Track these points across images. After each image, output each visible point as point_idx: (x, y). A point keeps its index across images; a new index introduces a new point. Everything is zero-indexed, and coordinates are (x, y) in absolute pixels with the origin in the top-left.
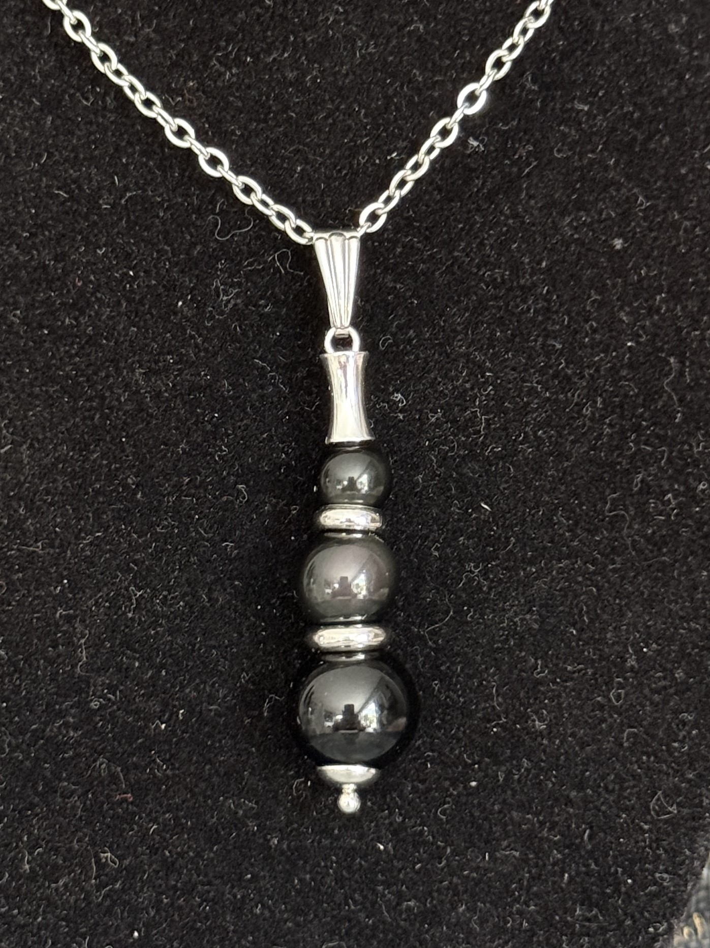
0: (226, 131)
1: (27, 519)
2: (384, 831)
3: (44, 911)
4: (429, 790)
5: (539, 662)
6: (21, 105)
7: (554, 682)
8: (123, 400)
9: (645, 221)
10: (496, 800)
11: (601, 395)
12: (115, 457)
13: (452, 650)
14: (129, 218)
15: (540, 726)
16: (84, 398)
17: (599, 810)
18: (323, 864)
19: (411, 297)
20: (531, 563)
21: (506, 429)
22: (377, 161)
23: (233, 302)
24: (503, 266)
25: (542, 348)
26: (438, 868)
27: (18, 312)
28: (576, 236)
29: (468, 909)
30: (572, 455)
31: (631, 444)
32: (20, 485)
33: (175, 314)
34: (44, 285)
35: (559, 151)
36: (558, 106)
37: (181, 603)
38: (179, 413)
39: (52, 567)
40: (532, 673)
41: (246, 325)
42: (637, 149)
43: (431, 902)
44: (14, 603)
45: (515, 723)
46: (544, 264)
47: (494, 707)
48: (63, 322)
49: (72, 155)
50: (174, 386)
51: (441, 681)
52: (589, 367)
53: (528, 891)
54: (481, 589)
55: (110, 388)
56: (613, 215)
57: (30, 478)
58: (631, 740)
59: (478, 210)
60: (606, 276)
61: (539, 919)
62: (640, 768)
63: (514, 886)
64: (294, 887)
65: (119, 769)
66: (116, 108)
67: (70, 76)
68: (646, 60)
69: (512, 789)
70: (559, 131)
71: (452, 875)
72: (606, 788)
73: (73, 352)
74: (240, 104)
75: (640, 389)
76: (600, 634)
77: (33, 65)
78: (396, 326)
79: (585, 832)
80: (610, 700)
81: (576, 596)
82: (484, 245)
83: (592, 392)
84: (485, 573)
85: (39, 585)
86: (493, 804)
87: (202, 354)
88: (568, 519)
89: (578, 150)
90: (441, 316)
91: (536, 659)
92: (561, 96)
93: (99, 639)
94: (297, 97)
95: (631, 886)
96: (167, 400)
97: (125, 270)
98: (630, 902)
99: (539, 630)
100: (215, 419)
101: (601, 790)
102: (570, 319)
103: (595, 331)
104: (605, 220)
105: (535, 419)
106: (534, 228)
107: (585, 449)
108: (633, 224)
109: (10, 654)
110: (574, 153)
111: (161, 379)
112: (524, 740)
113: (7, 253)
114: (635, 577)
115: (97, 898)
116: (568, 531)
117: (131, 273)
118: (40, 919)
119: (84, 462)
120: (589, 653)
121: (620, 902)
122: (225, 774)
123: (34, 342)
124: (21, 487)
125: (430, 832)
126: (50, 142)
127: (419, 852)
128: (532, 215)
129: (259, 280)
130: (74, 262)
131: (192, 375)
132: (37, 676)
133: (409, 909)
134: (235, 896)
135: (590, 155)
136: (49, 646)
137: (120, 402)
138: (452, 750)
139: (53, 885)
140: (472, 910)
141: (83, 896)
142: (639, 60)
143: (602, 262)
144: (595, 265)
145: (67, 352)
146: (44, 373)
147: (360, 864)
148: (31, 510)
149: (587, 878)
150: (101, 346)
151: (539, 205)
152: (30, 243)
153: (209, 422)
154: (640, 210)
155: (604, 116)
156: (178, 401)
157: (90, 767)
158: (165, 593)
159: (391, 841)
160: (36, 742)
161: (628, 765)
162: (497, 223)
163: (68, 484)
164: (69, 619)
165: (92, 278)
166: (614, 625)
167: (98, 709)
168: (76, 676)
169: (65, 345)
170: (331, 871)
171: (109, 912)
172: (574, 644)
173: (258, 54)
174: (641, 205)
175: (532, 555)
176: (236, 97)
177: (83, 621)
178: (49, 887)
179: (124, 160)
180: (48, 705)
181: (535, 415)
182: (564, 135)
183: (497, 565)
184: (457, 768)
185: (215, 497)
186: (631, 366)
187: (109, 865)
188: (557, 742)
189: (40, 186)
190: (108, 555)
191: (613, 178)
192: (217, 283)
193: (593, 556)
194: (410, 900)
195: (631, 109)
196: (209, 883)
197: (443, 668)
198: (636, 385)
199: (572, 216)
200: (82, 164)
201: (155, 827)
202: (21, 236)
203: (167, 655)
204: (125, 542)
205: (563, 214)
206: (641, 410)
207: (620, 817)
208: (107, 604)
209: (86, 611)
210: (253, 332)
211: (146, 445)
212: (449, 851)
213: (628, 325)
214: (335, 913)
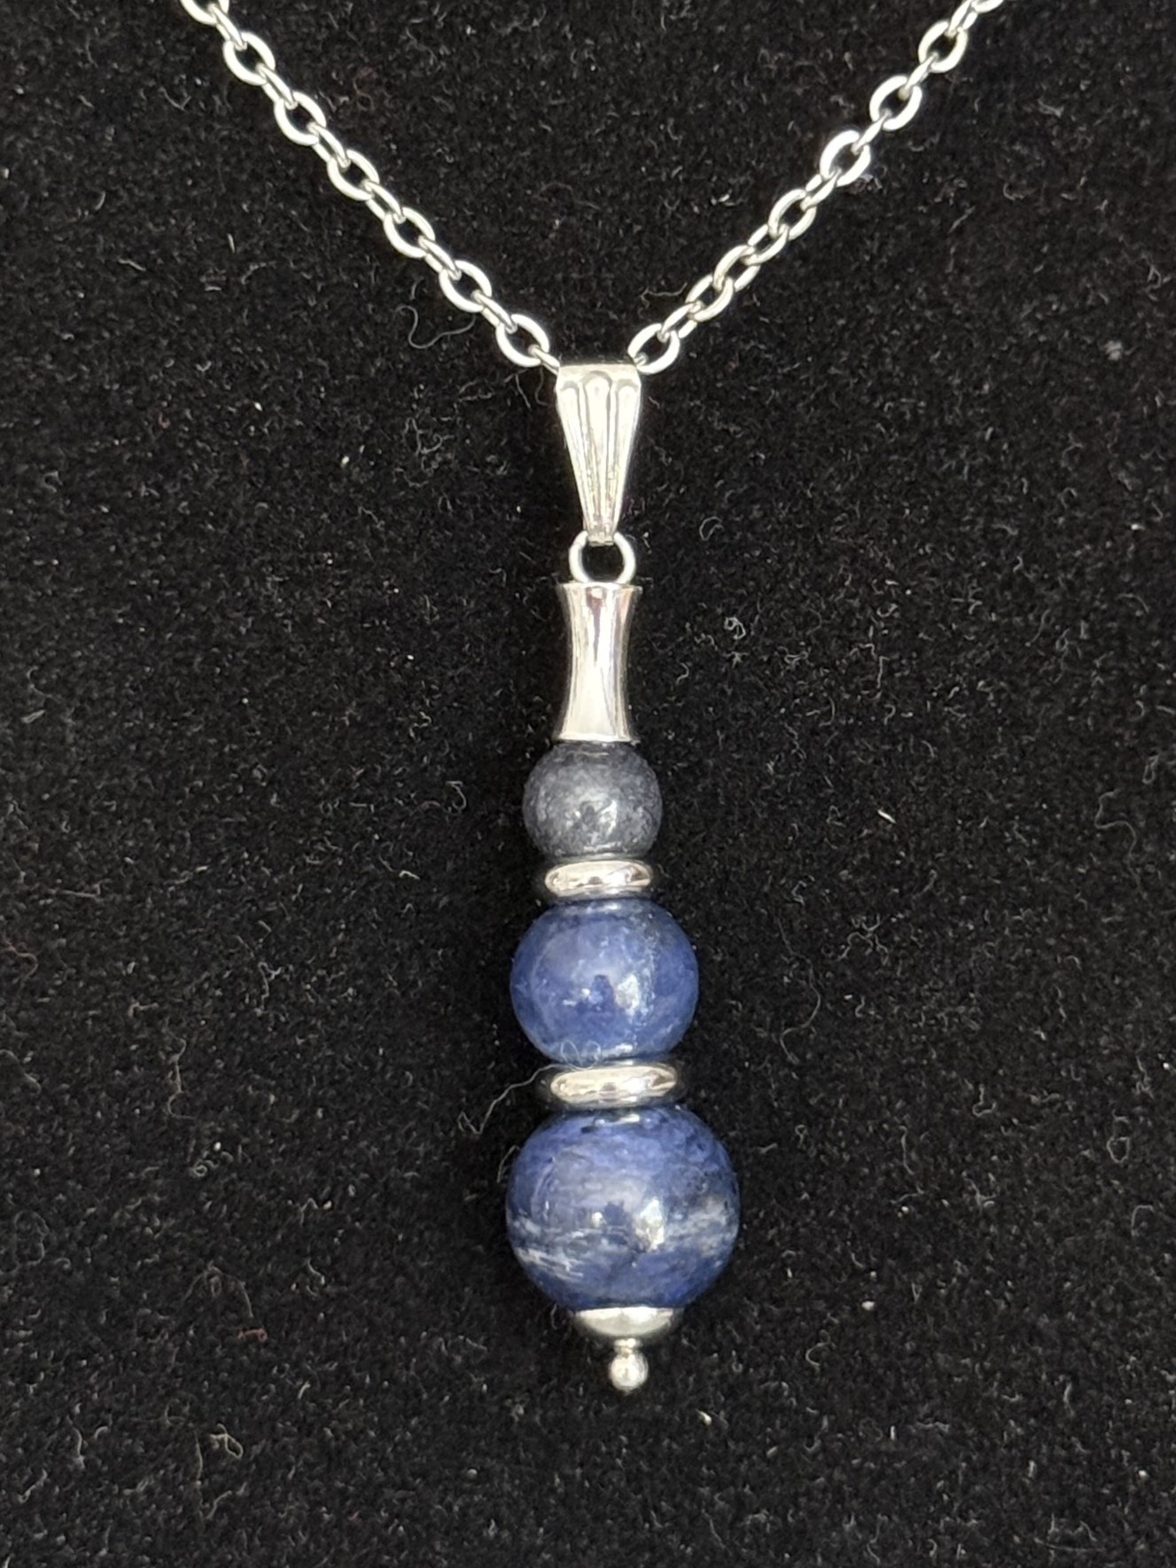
0: (429, 158)
1: (74, 841)
2: (711, 1389)
3: (111, 1539)
4: (789, 1317)
5: (982, 1090)
6: (58, 106)
7: (1009, 1125)
8: (243, 630)
9: (1160, 310)
10: (907, 1334)
11: (1086, 618)
12: (230, 732)
13: (829, 1069)
14: (253, 310)
15: (984, 1202)
16: (175, 626)
17: (1089, 1349)
18: (604, 1449)
19: (755, 447)
20: (966, 914)
21: (920, 679)
22: (696, 209)
23: (439, 459)
24: (914, 392)
25: (984, 537)
26: (804, 1452)
27: (55, 474)
28: (1042, 338)
29: (859, 1524)
30: (1036, 724)
31: (1139, 703)
32: (60, 780)
33: (337, 480)
34: (101, 426)
35: (1011, 188)
36: (1010, 108)
37: (351, 991)
38: (343, 654)
39: (119, 927)
40: (970, 1110)
41: (462, 499)
42: (1146, 183)
43: (796, 1512)
44: (51, 992)
45: (939, 1197)
46: (986, 387)
47: (902, 1171)
48: (136, 493)
49: (152, 196)
50: (334, 605)
51: (809, 1125)
52: (1064, 568)
53: (965, 1492)
54: (878, 961)
55: (221, 609)
56: (1106, 300)
57: (78, 768)
58: (1144, 1224)
59: (873, 292)
60: (1094, 407)
61: (986, 1542)
62: (1159, 1274)
63: (940, 1484)
64: (552, 1490)
65: (242, 1284)
66: (231, 116)
67: (147, 57)
68: (1159, 25)
69: (936, 1314)
70: (1013, 151)
71: (832, 1465)
72: (1100, 1310)
73: (154, 545)
74: (452, 109)
75: (1152, 605)
76: (1087, 1037)
77: (80, 37)
78: (730, 500)
79: (1064, 1388)
80: (1105, 1155)
81: (1045, 973)
82: (883, 356)
83: (1070, 613)
84: (885, 934)
85: (98, 958)
86: (904, 1340)
87: (385, 550)
88: (1029, 836)
89: (1045, 184)
90: (806, 482)
91: (976, 1085)
92: (1016, 91)
93: (205, 1052)
94: (556, 97)
95: (1147, 1483)
96: (325, 631)
97: (246, 401)
98: (1146, 1510)
99: (983, 1032)
100: (408, 665)
101: (1091, 1313)
102: (1032, 483)
103: (1074, 504)
104: (1092, 308)
105: (971, 661)
106: (968, 325)
107: (1060, 712)
108: (1140, 315)
109: (46, 1081)
110: (1038, 192)
111: (313, 594)
112: (956, 1227)
113: (35, 368)
114: (1146, 938)
115: (205, 1512)
116: (1030, 858)
117: (258, 406)
118: (103, 1552)
119: (174, 741)
120: (1068, 1071)
121: (1126, 1510)
122: (430, 1292)
123: (85, 528)
124: (62, 786)
125: (794, 1390)
126: (112, 172)
127: (772, 1426)
128: (965, 302)
129: (486, 419)
130: (154, 387)
131: (367, 587)
132: (94, 1119)
133: (757, 1526)
134: (449, 1508)
135: (1065, 195)
136: (117, 1068)
137: (238, 634)
138: (831, 1245)
139: (128, 1492)
140: (867, 1527)
141: (180, 1510)
142: (1148, 26)
143: (1088, 384)
144: (1072, 390)
145: (141, 545)
146: (102, 583)
147: (669, 1447)
148: (81, 826)
149: (1068, 1470)
150: (203, 534)
151: (978, 284)
152: (75, 351)
153: (398, 669)
154: (1153, 291)
155: (1090, 124)
156: (343, 633)
157: (189, 1281)
158: (321, 972)
159: (724, 1406)
160: (96, 1236)
161: (1139, 1270)
162: (906, 318)
163: (147, 780)
164: (150, 1019)
165: (188, 413)
166: (1111, 1022)
167: (204, 1179)
168: (165, 1119)
169: (138, 534)
170: (619, 1462)
171: (227, 1537)
172: (1041, 1056)
173: (486, 21)
174: (1155, 280)
175: (967, 902)
176: (446, 97)
177: (175, 1022)
178: (120, 1495)
179: (245, 207)
180: (115, 1170)
181: (970, 655)
182: (1020, 160)
183: (906, 920)
184: (839, 1277)
185: (409, 803)
186: (1138, 566)
187: (224, 1455)
188: (1014, 1229)
189: (93, 250)
190: (219, 906)
191: (1105, 233)
192: (410, 424)
193: (1073, 901)
194: (758, 1511)
195: (1135, 112)
196: (404, 1486)
197: (813, 1101)
198: (1146, 598)
199: (1035, 303)
200: (170, 213)
201: (307, 1386)
202: (58, 339)
203: (326, 1082)
204: (249, 883)
205: (1018, 300)
206: (1156, 643)
207: (1127, 1362)
208: (218, 993)
209: (180, 1005)
210: (476, 511)
211: (285, 711)
212: (825, 1423)
213: (1132, 493)
214: (627, 1534)
